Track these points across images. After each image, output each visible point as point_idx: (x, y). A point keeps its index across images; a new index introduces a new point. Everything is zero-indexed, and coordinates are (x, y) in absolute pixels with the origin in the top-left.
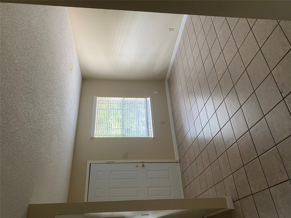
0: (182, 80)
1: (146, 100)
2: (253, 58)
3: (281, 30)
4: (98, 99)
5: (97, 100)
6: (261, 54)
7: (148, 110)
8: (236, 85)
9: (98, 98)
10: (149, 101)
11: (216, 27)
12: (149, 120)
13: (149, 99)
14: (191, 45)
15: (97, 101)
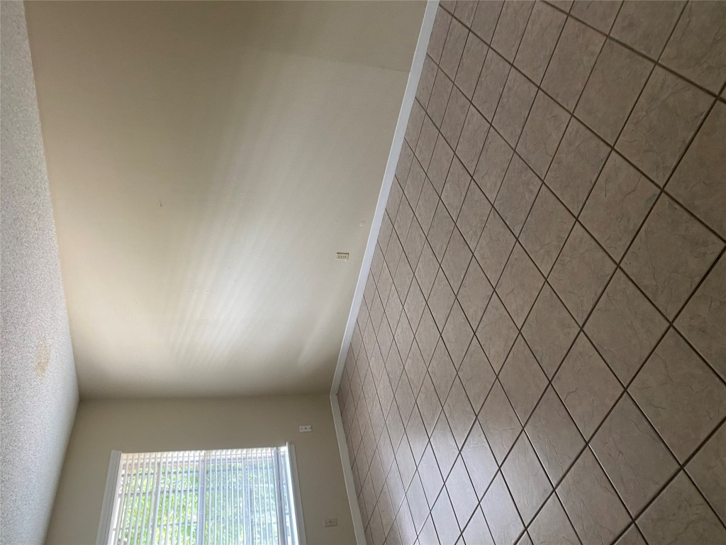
0: (381, 386)
1: (277, 454)
2: (598, 295)
3: (677, 206)
4: (126, 458)
5: (122, 462)
6: (624, 277)
7: (284, 486)
8: (559, 378)
9: (124, 456)
10: (284, 456)
11: (468, 233)
12: (288, 517)
13: (284, 450)
14: (399, 289)
15: (121, 467)
